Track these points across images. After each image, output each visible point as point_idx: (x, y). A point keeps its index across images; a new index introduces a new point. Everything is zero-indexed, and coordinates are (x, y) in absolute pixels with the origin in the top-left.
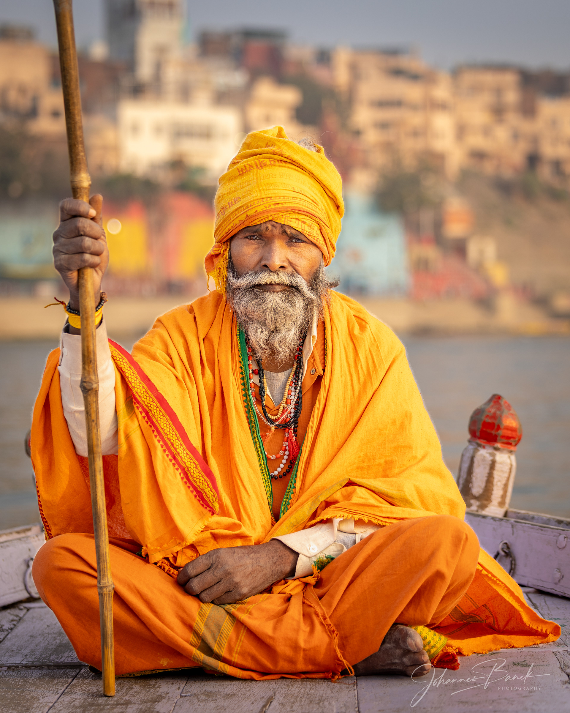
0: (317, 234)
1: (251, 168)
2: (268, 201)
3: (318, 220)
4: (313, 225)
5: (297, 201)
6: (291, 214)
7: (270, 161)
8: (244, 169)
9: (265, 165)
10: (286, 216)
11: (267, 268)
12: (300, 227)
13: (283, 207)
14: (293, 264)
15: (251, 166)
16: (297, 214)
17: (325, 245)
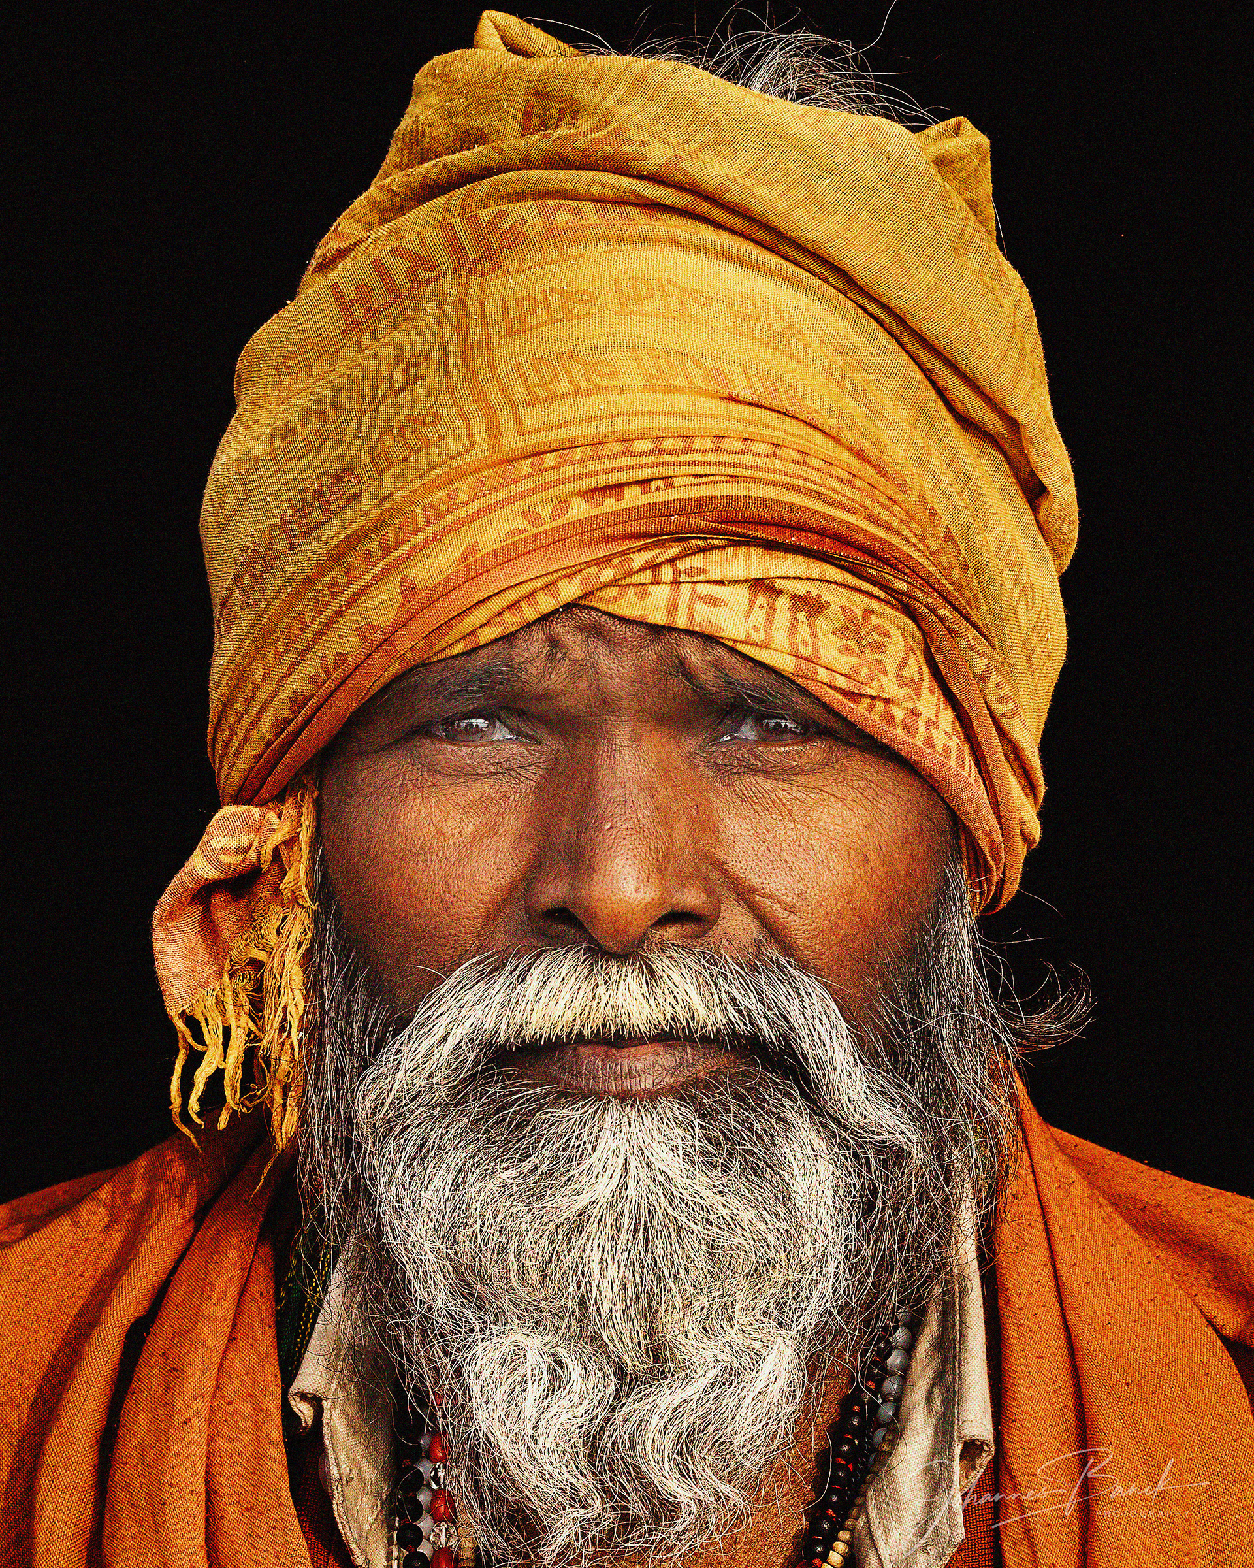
0: (904, 682)
1: (424, 275)
2: (548, 477)
3: (904, 587)
4: (875, 620)
5: (747, 459)
6: (714, 556)
7: (543, 212)
8: (378, 285)
9: (516, 240)
10: (682, 565)
11: (570, 932)
12: (780, 637)
13: (656, 510)
14: (752, 889)
15: (419, 261)
16: (756, 552)
17: (969, 762)
